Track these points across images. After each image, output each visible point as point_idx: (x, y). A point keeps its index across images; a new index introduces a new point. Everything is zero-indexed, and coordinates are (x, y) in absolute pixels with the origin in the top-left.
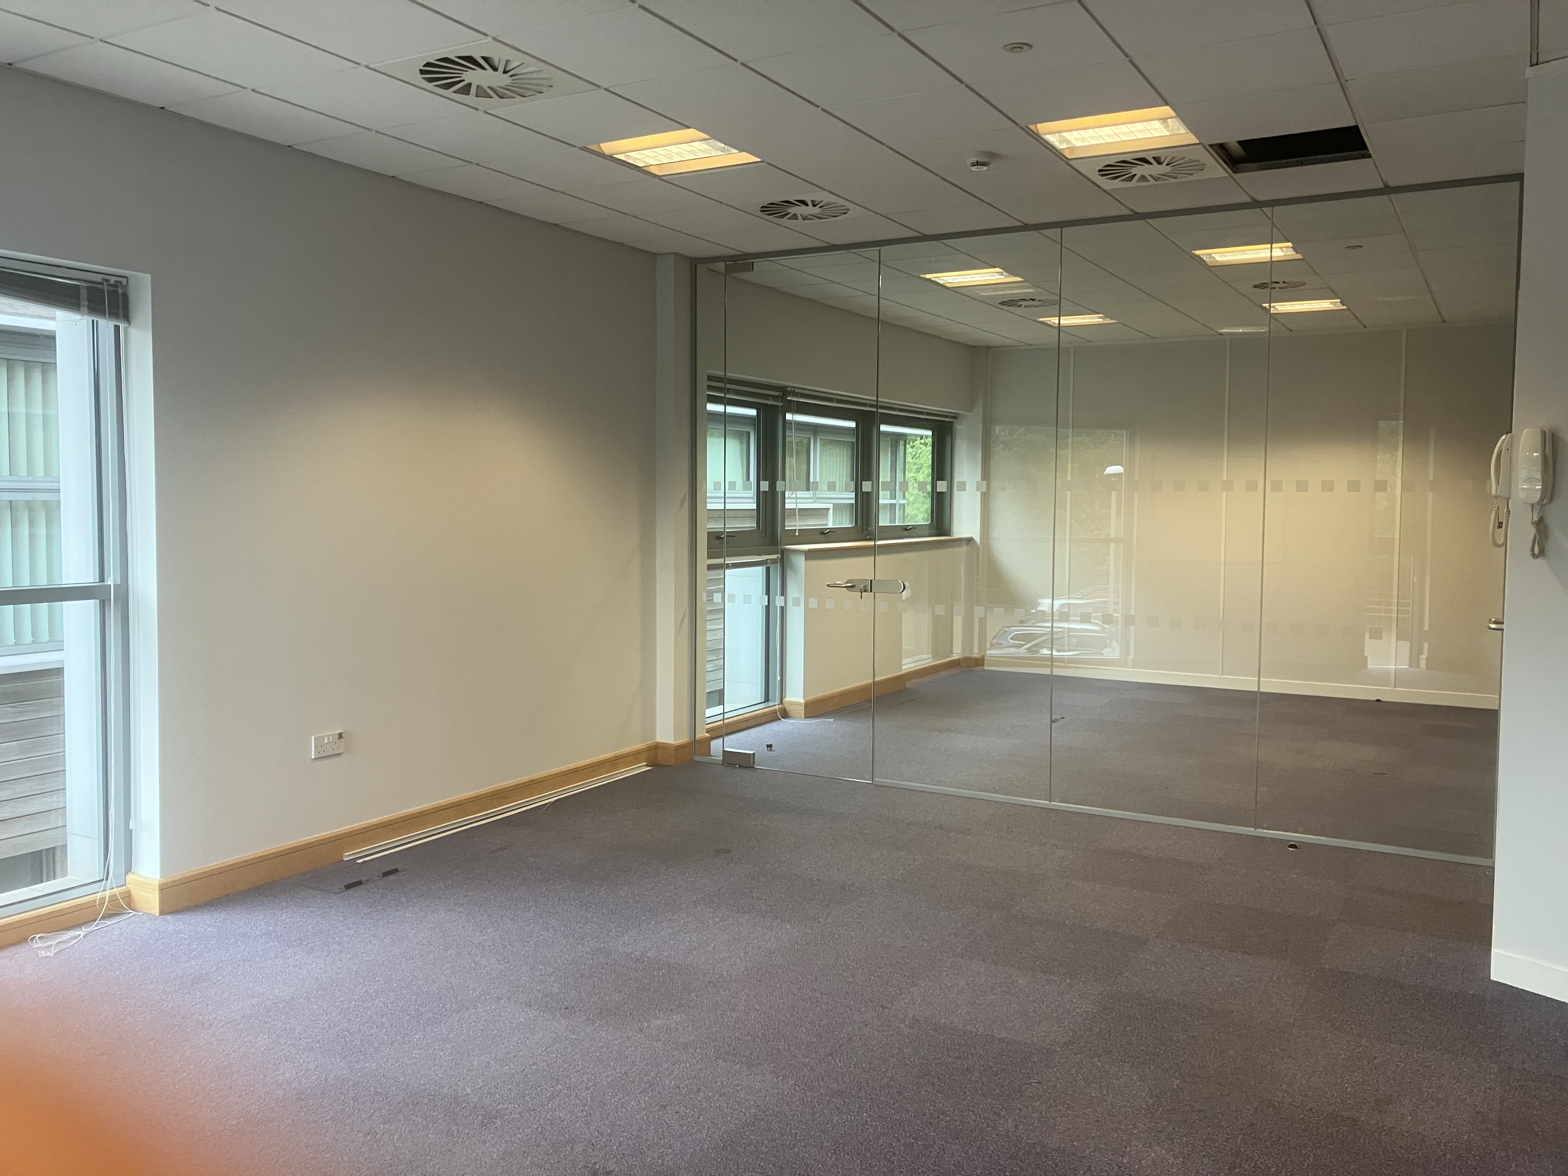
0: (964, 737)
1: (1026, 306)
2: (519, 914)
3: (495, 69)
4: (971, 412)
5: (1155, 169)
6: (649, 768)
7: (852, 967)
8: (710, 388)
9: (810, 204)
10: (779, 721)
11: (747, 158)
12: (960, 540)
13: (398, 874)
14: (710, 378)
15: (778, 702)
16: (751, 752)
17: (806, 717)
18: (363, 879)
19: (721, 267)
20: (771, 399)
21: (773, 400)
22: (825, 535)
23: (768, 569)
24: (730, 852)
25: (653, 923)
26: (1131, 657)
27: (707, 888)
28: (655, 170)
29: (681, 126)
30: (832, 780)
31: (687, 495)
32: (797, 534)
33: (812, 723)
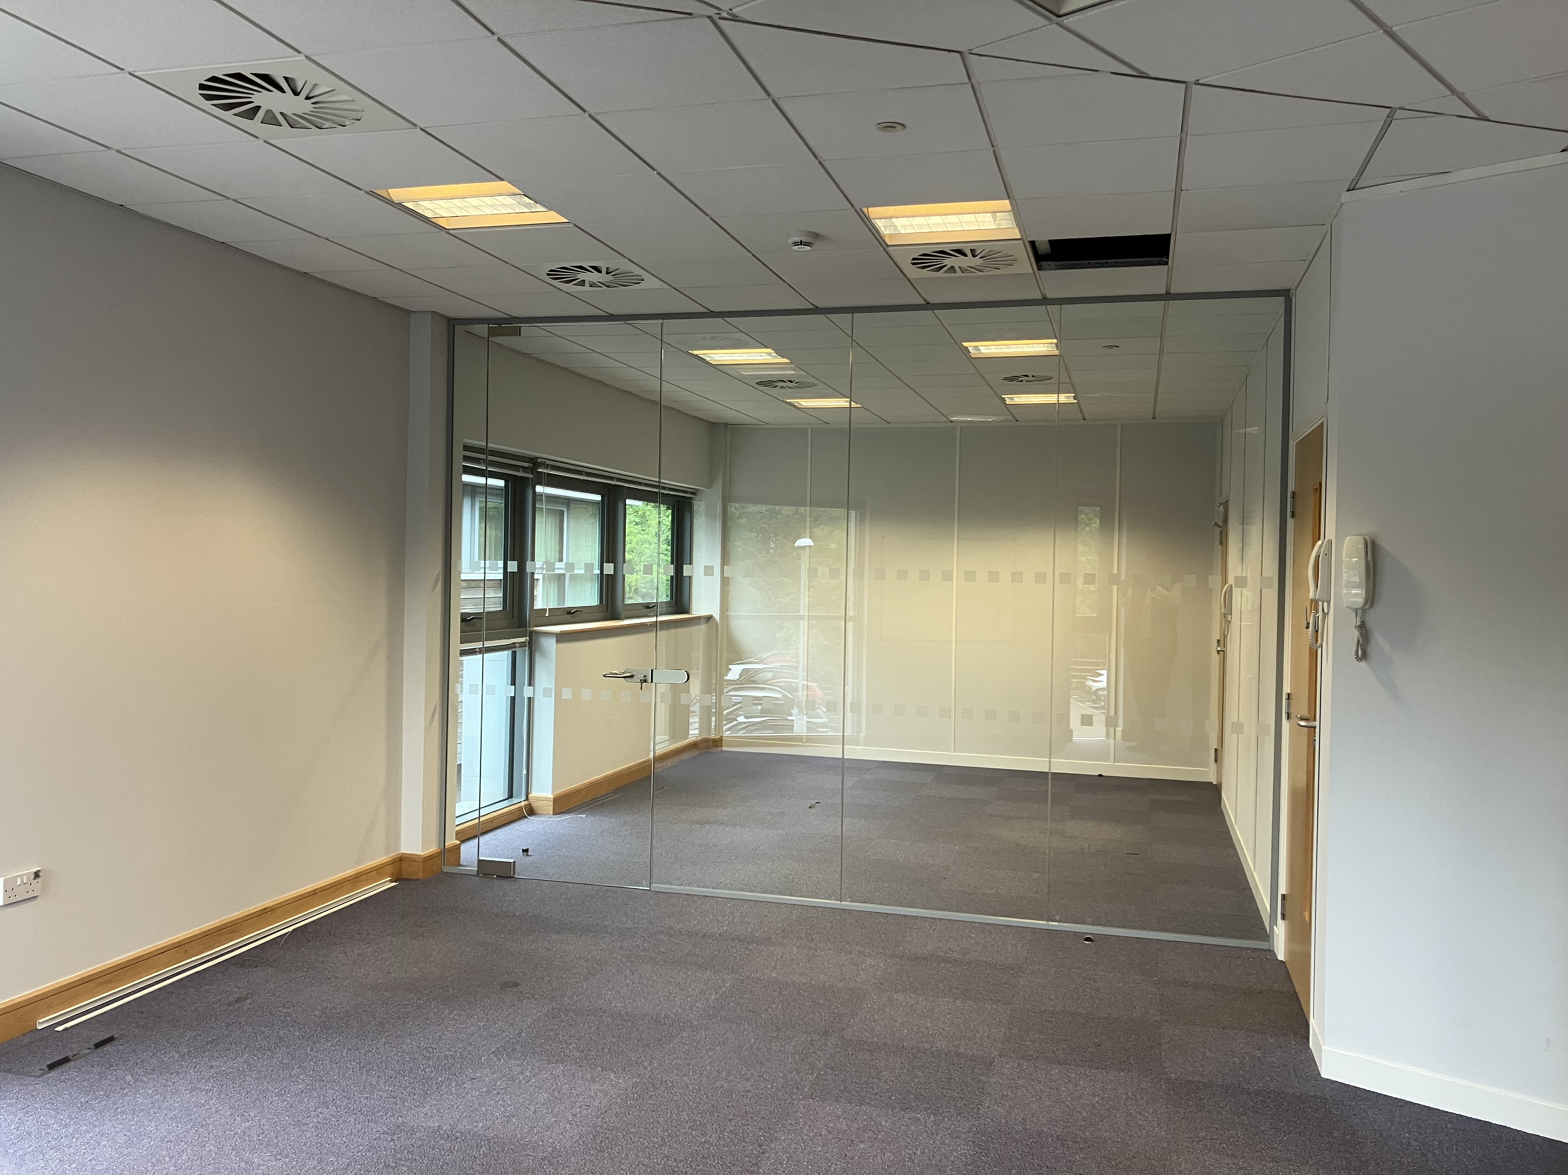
0: (727, 829)
1: (782, 387)
2: (285, 1087)
3: (296, 93)
4: (710, 488)
5: (968, 261)
6: (394, 884)
7: (698, 1123)
8: (466, 458)
9: (604, 271)
10: (526, 820)
11: (554, 217)
12: (699, 618)
13: (115, 1043)
14: (466, 448)
15: (523, 798)
16: (512, 861)
17: (554, 814)
18: (70, 1054)
19: (483, 329)
20: (521, 470)
21: (524, 472)
22: (572, 614)
23: (514, 655)
24: (517, 986)
25: (453, 1085)
26: (863, 734)
27: (505, 1034)
28: (442, 223)
29: (493, 177)
30: (605, 888)
31: (440, 575)
32: (547, 615)
33: (563, 820)
